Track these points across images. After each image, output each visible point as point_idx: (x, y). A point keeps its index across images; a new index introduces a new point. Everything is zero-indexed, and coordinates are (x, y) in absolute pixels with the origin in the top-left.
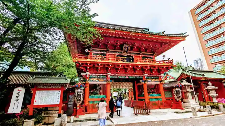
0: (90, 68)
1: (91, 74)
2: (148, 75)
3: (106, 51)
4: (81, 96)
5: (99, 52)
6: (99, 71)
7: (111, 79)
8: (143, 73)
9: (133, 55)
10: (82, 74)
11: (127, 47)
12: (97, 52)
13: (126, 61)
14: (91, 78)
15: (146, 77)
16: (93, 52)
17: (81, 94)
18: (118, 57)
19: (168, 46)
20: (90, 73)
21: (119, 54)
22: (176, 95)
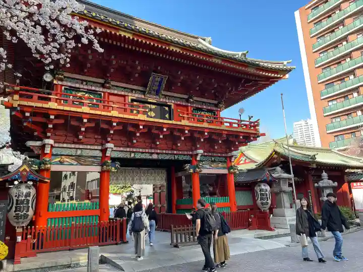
0: (56, 127)
1: (57, 145)
2: (204, 152)
3: (103, 86)
4: (30, 205)
5: (81, 86)
6: (81, 137)
7: (114, 160)
8: (193, 148)
9: (172, 103)
10: (30, 143)
11: (159, 79)
12: (77, 86)
13: (153, 114)
14: (56, 155)
15: (198, 158)
16: (65, 83)
17: (30, 199)
18: (135, 103)
19: (252, 86)
20: (55, 142)
21: (136, 95)
22: (259, 199)
